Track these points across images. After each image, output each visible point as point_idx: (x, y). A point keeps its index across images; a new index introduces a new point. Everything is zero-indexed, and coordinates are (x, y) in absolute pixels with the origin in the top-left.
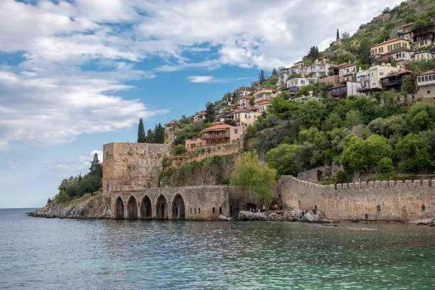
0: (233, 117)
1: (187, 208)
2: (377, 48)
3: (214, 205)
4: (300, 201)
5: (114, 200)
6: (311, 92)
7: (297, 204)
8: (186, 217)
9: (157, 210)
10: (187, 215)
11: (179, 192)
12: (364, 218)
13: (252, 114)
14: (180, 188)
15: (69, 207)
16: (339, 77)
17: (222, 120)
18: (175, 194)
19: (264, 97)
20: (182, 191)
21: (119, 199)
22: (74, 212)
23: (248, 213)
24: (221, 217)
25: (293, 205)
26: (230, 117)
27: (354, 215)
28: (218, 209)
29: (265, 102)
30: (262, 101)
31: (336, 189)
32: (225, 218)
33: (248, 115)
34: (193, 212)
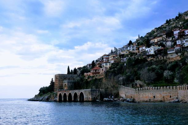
0: (101, 65)
1: (84, 97)
2: (153, 40)
3: (94, 96)
5: (58, 95)
6: (129, 56)
7: (125, 96)
10: (85, 99)
11: (82, 91)
12: (149, 100)
13: (108, 64)
16: (139, 51)
17: (98, 66)
19: (113, 58)
20: (83, 91)
21: (60, 94)
22: (44, 99)
25: (123, 96)
27: (145, 99)
28: (96, 97)
31: (139, 90)
32: (98, 101)
33: (107, 64)
34: (87, 99)
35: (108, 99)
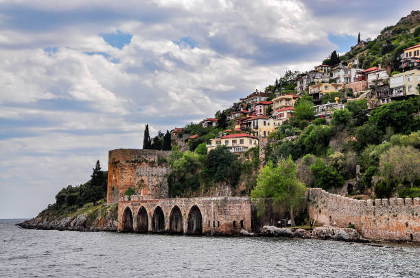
0: (250, 123)
1: (204, 221)
3: (234, 219)
4: (330, 217)
5: (121, 211)
6: (336, 98)
7: (328, 219)
8: (203, 231)
9: (171, 223)
10: (205, 228)
11: (196, 203)
13: (271, 121)
14: (197, 199)
15: (69, 219)
16: (367, 83)
17: (238, 127)
18: (192, 205)
19: (284, 103)
20: (198, 201)
21: (128, 210)
22: (75, 224)
23: (272, 228)
24: (243, 231)
25: (322, 221)
26: (247, 124)
27: (397, 234)
28: (239, 222)
29: (284, 108)
30: (281, 108)
31: (374, 204)
32: (247, 232)
33: (267, 122)
34: (212, 225)
35: (276, 228)
